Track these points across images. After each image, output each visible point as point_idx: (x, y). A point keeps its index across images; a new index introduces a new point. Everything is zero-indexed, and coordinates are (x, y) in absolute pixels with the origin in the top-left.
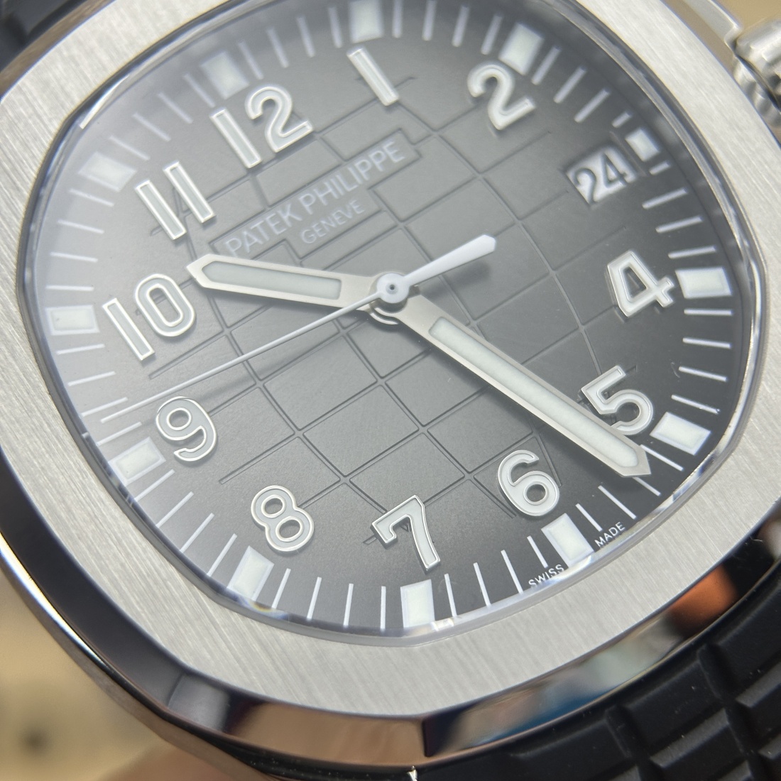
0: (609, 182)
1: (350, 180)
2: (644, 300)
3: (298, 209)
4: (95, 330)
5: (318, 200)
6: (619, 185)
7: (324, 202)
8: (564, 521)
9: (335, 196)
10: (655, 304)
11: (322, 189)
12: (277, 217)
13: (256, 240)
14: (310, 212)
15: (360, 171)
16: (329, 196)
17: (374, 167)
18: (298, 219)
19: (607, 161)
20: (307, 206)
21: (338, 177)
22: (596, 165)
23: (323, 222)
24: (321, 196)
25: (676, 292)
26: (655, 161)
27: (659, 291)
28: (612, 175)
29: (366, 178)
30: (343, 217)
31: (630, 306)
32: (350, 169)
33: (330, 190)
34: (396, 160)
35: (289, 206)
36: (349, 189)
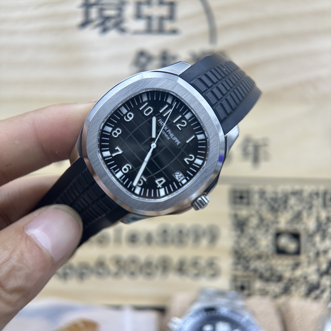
0: (178, 177)
1: (173, 137)
2: (158, 183)
3: (167, 130)
4: (144, 101)
5: (169, 133)
6: (177, 178)
7: (169, 134)
8: (122, 174)
9: (170, 135)
10: (157, 185)
11: (171, 133)
12: (165, 127)
13: (161, 124)
14: (167, 131)
15: (175, 139)
16: (170, 134)
17: (175, 141)
18: (166, 130)
19: (182, 176)
20: (168, 131)
21: (173, 135)
22: (181, 175)
23: (165, 134)
24: (170, 133)
25: (159, 188)
26: (182, 184)
27: (159, 185)
28: (180, 177)
29: (174, 140)
30: (167, 137)
31: (157, 181)
32: (175, 137)
33: (171, 134)
34: (177, 144)
35: (168, 128)
36: (172, 137)
